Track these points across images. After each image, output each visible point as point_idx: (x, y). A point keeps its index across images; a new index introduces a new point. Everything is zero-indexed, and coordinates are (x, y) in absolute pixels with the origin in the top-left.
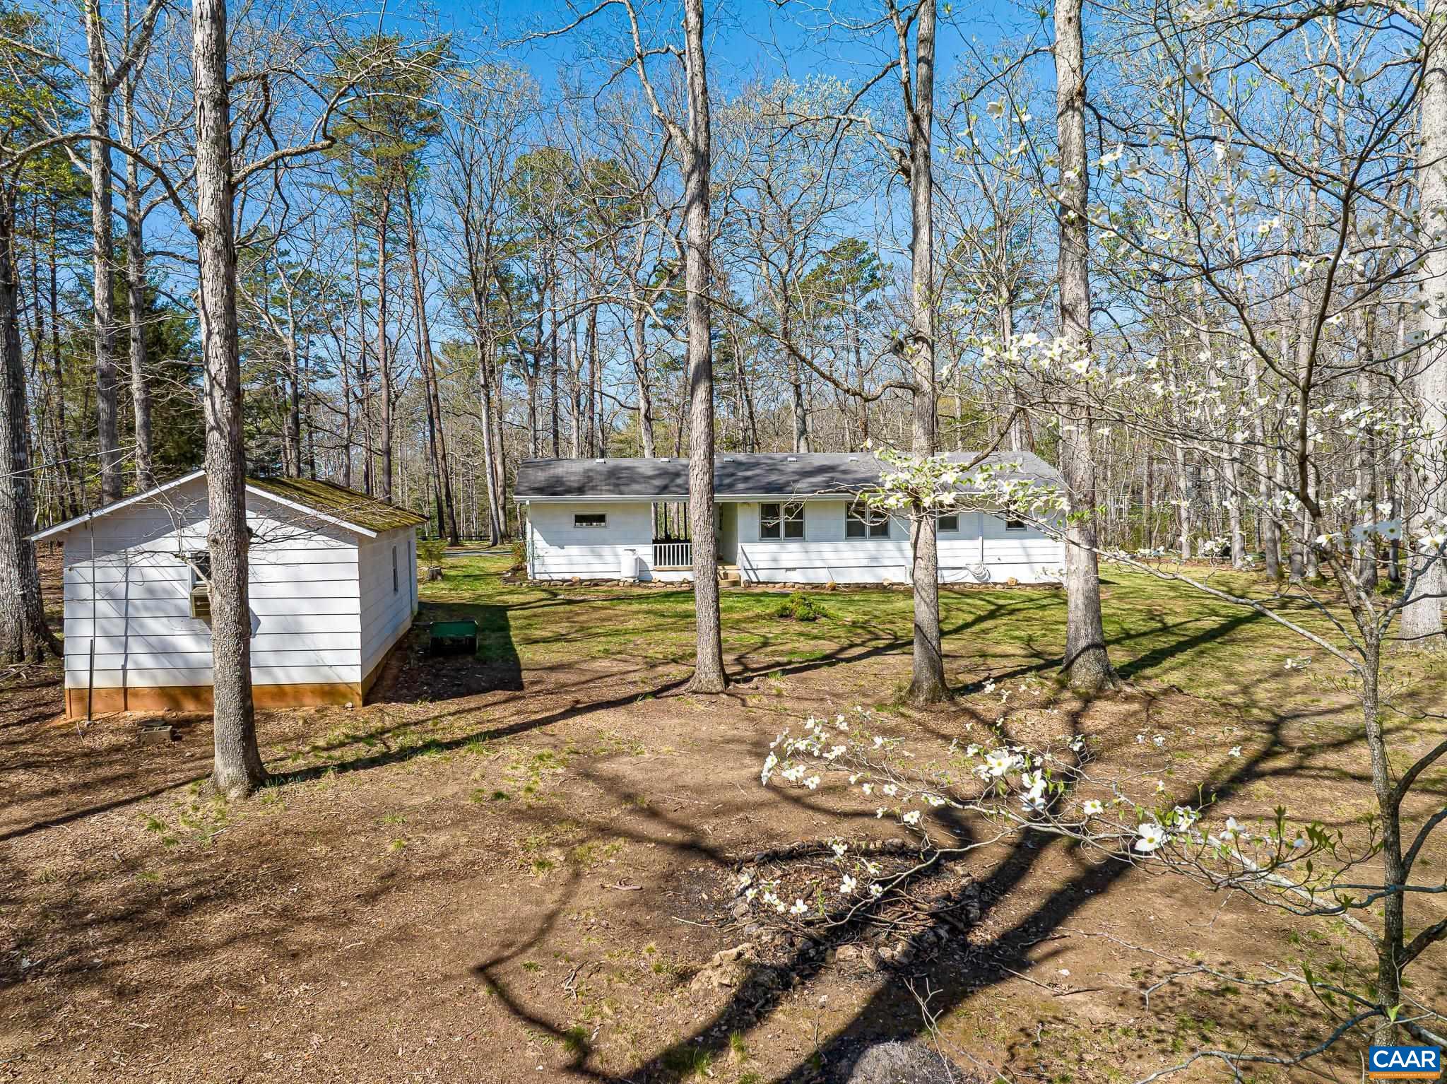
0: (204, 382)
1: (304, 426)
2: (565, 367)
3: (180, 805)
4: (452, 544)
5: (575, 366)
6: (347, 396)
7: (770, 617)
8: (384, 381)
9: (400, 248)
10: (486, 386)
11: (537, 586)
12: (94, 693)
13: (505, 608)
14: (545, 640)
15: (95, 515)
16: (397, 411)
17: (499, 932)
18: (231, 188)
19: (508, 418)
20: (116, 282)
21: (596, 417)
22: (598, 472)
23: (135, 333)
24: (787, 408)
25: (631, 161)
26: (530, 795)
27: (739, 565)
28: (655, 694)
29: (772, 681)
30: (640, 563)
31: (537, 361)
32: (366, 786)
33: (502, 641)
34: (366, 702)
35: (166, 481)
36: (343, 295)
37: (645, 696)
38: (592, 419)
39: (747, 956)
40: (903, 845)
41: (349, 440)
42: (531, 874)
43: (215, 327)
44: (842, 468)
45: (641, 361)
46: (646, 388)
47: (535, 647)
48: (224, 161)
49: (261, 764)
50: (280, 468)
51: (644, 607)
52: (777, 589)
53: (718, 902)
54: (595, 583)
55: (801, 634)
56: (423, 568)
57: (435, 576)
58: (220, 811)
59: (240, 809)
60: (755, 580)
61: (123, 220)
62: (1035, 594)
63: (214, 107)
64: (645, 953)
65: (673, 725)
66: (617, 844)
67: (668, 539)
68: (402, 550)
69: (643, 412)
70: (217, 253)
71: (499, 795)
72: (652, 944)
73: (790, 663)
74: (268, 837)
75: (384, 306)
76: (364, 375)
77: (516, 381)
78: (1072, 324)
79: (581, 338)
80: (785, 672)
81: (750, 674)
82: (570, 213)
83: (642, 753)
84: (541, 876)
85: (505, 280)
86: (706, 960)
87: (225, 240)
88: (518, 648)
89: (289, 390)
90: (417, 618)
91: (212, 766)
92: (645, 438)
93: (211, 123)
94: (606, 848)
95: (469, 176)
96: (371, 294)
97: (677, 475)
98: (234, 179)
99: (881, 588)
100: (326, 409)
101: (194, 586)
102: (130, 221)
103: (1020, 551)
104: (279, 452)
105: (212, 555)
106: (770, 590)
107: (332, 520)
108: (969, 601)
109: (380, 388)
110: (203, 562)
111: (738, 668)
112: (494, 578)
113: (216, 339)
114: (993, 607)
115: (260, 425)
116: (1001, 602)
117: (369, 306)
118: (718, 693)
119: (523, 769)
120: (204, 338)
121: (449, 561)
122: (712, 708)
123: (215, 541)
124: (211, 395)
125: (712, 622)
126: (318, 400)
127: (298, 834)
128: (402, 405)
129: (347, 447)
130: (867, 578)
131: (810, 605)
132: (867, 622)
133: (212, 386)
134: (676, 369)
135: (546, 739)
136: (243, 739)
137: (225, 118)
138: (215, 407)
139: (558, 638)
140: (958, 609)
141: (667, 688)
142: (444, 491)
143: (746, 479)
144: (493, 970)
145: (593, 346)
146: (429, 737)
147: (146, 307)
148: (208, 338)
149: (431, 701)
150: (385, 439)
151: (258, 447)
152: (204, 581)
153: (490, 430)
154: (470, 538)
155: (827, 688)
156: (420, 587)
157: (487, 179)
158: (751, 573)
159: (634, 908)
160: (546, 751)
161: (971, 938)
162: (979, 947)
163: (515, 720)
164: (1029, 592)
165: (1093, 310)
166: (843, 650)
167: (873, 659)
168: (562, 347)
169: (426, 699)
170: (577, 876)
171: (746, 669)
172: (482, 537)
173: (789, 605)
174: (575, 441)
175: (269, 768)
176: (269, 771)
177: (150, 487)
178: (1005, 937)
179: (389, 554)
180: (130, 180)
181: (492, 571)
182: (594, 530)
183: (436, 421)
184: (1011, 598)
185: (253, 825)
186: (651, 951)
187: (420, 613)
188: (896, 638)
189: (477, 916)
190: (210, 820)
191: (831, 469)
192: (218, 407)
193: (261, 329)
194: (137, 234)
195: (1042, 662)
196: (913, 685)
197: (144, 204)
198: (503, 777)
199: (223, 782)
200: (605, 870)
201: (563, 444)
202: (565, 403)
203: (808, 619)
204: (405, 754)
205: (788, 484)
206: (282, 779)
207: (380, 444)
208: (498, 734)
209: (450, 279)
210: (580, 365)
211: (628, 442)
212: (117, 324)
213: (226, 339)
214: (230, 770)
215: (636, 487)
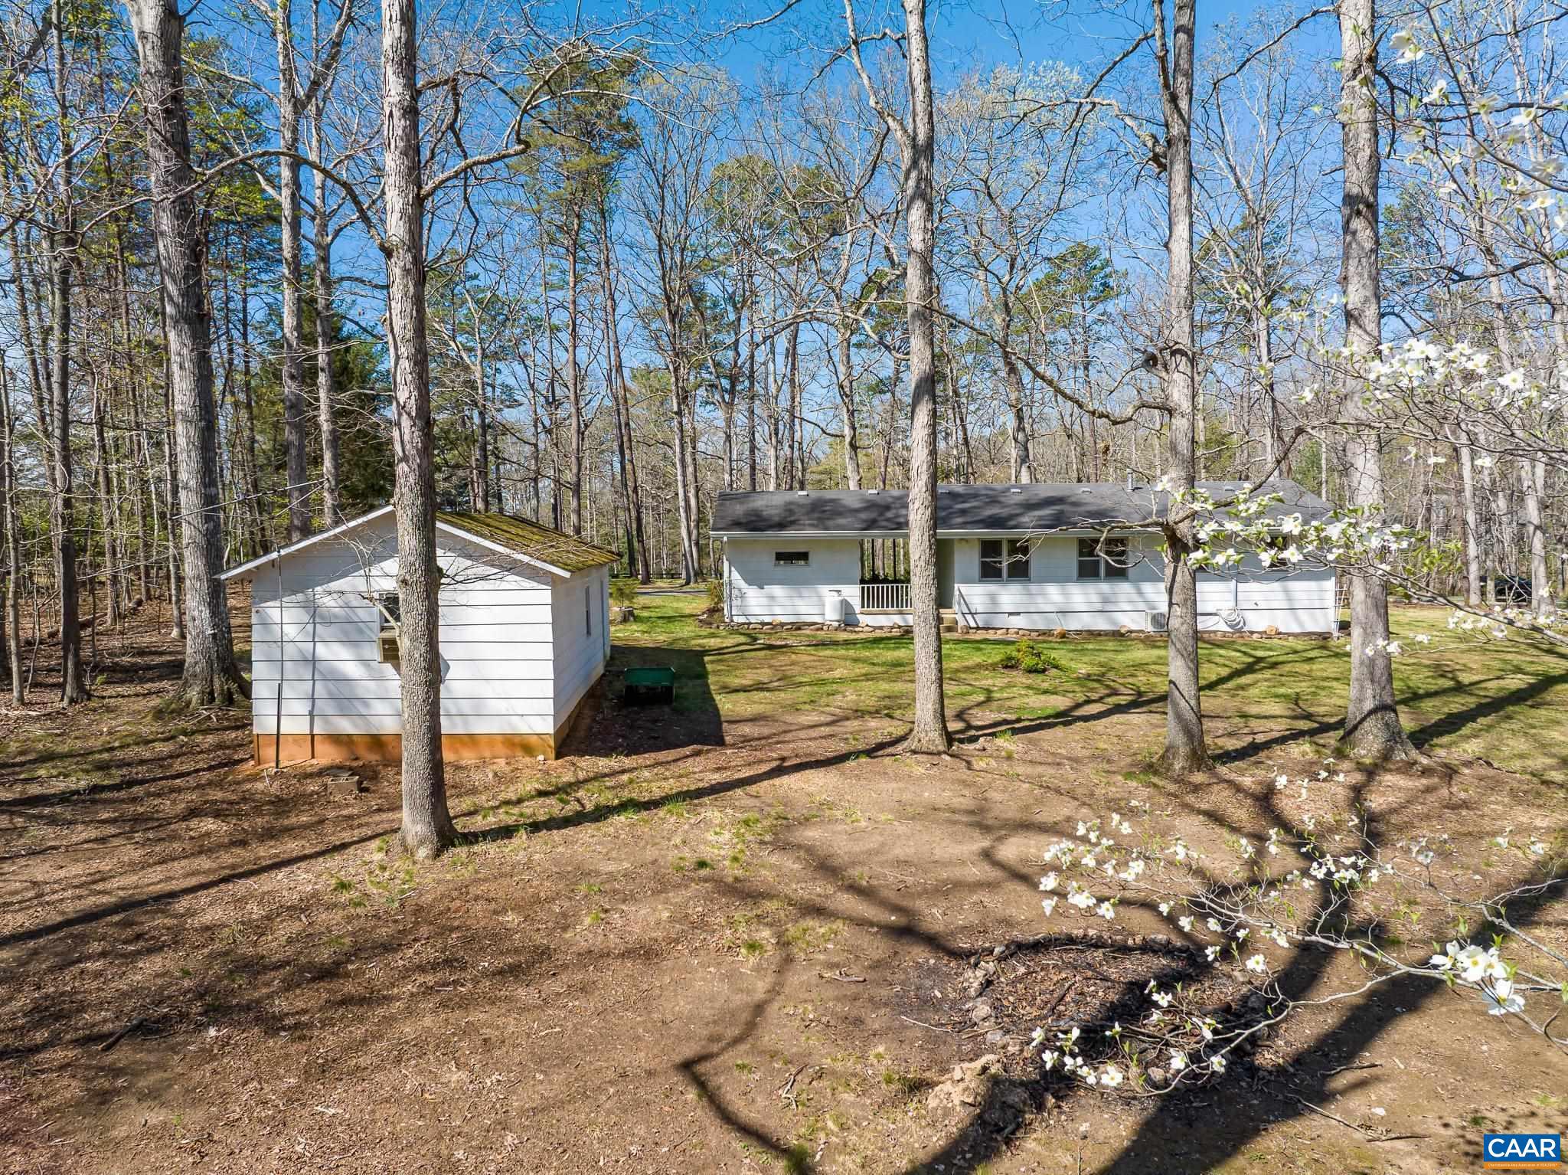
0: (391, 412)
1: (491, 458)
2: (762, 392)
3: (366, 863)
4: (644, 583)
5: (773, 389)
6: (536, 426)
7: (993, 667)
8: (573, 410)
9: (590, 268)
10: (679, 413)
11: (736, 629)
12: (281, 738)
13: (705, 652)
14: (745, 689)
15: (283, 552)
16: (586, 441)
17: (707, 1024)
18: (419, 201)
19: (701, 446)
20: (306, 307)
21: (796, 445)
22: (802, 506)
23: (322, 361)
24: (1003, 433)
25: (835, 165)
26: (736, 865)
27: (956, 608)
28: (870, 753)
29: (1000, 742)
30: (846, 606)
31: (733, 386)
32: (561, 849)
33: (699, 690)
34: (558, 756)
35: (354, 518)
36: (531, 319)
37: (858, 754)
38: (791, 447)
39: (993, 1070)
40: (1169, 942)
41: (538, 472)
42: (740, 958)
43: (404, 351)
44: (1073, 499)
45: (846, 383)
46: (851, 413)
47: (734, 696)
48: (414, 171)
49: (450, 819)
50: (467, 502)
51: (851, 653)
52: (999, 635)
53: (954, 1002)
54: (798, 627)
55: (1029, 687)
56: (615, 609)
57: (628, 617)
58: (407, 872)
59: (429, 870)
60: (973, 624)
61: (311, 246)
62: (1299, 645)
63: (403, 115)
64: (873, 1060)
65: (889, 788)
66: (834, 927)
67: (875, 579)
68: (595, 590)
69: (848, 439)
70: (406, 272)
71: (702, 864)
72: (881, 1049)
73: (1019, 720)
74: (458, 903)
75: (574, 330)
76: (553, 403)
77: (710, 407)
78: (1359, 332)
79: (780, 359)
80: (1015, 732)
81: (973, 732)
82: (771, 225)
83: (857, 821)
84: (752, 960)
85: (700, 299)
86: (944, 1071)
87: (415, 258)
88: (717, 698)
89: (477, 420)
90: (610, 662)
91: (400, 821)
92: (850, 468)
93: (400, 132)
94: (822, 930)
95: (661, 187)
96: (561, 317)
97: (888, 508)
98: (423, 192)
99: (1118, 635)
100: (514, 439)
101: (383, 629)
102: (318, 246)
103: (1281, 596)
104: (466, 485)
105: (401, 596)
106: (990, 635)
107: (526, 559)
108: (1222, 652)
109: (570, 416)
110: (391, 602)
111: (960, 725)
112: (690, 620)
113: (405, 364)
114: (1251, 660)
115: (448, 457)
116: (1260, 653)
117: (559, 330)
118: (939, 753)
119: (727, 835)
120: (392, 363)
121: (641, 600)
122: (934, 771)
123: (404, 582)
124: (399, 424)
125: (933, 675)
126: (506, 430)
127: (489, 901)
128: (591, 436)
129: (535, 480)
130: (1101, 624)
131: (1038, 655)
132: (1103, 675)
133: (400, 415)
134: (882, 392)
135: (751, 802)
136: (432, 794)
137: (414, 127)
138: (404, 437)
139: (760, 687)
140: (1209, 661)
141: (881, 746)
142: (634, 526)
143: (963, 512)
144: (701, 1068)
145: (793, 368)
146: (626, 795)
147: (334, 335)
148: (396, 364)
149: (627, 756)
150: (575, 470)
151: (445, 480)
152: (393, 623)
153: (683, 460)
154: (660, 576)
155: (1063, 751)
156: (612, 629)
157: (681, 191)
158: (969, 617)
159: (858, 1003)
160: (752, 815)
161: (1259, 1060)
162: (1270, 1073)
163: (717, 778)
164: (1292, 643)
165: (1382, 316)
166: (1078, 706)
167: (1115, 718)
168: (759, 371)
169: (621, 753)
170: (789, 960)
171: (969, 727)
172: (673, 575)
173: (1014, 654)
174: (773, 473)
175: (459, 825)
176: (458, 828)
177: (337, 522)
178: (1299, 1060)
179: (582, 595)
180: (318, 203)
181: (687, 612)
182: (798, 568)
183: (627, 452)
184: (1270, 649)
185: (442, 889)
186: (879, 1056)
187: (612, 658)
188: (1140, 694)
189: (683, 1006)
190: (397, 881)
191: (1060, 500)
192: (407, 438)
193: (447, 356)
194: (325, 259)
195: (1316, 725)
196: (1167, 750)
197: (332, 227)
198: (706, 843)
199: (411, 841)
200: (822, 957)
201: (759, 476)
202: (763, 431)
203: (1036, 671)
204: (601, 814)
205: (1012, 517)
206: (470, 838)
207: (569, 476)
208: (699, 793)
209: (643, 301)
210: (779, 389)
211: (829, 473)
212: (305, 351)
213: (415, 364)
214: (418, 828)
215: (841, 521)
